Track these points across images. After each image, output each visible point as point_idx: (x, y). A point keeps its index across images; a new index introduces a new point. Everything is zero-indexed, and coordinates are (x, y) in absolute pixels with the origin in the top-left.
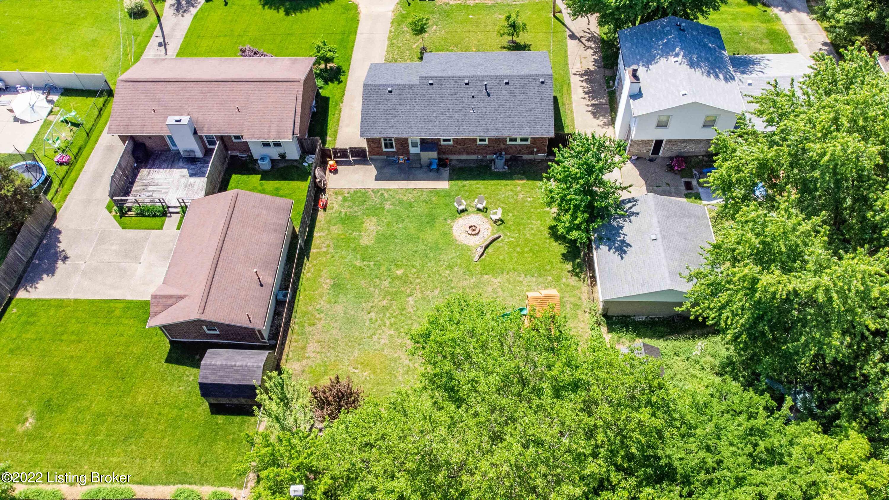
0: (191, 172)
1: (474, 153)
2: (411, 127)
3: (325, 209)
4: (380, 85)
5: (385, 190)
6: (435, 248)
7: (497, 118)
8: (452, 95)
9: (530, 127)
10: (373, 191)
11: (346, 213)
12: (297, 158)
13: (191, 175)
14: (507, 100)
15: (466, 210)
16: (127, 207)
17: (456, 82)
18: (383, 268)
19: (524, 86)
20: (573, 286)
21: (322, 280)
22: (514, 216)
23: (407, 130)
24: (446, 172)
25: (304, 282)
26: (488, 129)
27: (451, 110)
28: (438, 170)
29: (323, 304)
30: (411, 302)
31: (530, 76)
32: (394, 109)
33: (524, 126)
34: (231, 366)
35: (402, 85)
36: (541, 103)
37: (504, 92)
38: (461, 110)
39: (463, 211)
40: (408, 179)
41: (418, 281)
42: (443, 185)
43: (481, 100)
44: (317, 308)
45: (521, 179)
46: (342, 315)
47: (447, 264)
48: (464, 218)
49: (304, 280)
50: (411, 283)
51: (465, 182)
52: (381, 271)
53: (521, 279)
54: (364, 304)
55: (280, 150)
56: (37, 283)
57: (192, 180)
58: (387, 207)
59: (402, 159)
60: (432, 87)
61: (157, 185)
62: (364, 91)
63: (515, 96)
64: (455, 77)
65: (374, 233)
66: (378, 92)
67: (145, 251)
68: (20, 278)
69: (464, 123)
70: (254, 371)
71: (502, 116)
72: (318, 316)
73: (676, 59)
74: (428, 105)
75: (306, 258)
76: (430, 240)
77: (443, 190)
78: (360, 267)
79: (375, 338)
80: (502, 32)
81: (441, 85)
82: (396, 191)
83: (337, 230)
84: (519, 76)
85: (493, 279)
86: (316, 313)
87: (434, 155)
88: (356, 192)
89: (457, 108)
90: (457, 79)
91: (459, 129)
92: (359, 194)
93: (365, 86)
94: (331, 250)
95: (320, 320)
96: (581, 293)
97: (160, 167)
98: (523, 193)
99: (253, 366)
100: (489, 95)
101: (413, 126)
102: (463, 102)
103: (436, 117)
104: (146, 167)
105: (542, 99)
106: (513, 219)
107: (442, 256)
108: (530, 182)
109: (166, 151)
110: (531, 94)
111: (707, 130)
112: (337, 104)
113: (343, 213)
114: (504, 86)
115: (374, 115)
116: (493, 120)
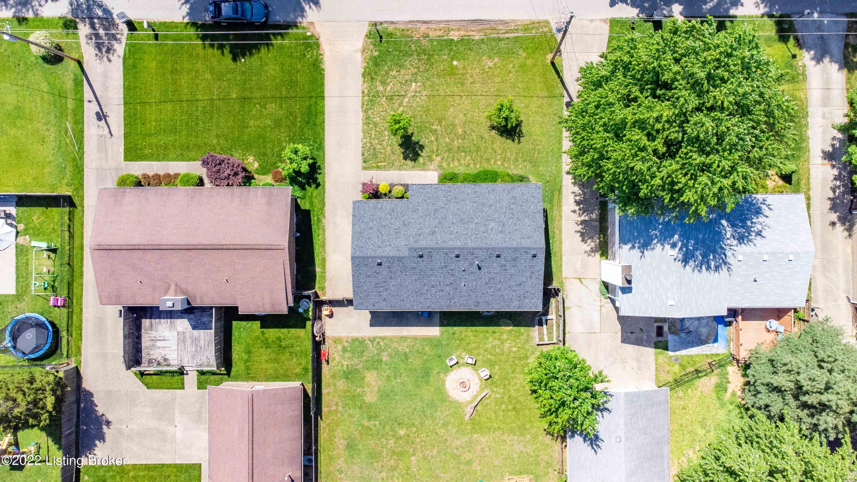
0: (193, 323)
2: (403, 300)
3: (328, 362)
4: (368, 257)
5: (381, 338)
6: (432, 405)
7: (487, 292)
8: (442, 268)
9: (519, 301)
10: (369, 339)
11: (347, 365)
13: (194, 327)
14: (497, 273)
15: (457, 363)
17: (446, 254)
18: (388, 427)
19: (514, 260)
20: (547, 445)
21: (336, 440)
22: (500, 369)
23: (399, 302)
24: (436, 316)
25: (322, 443)
26: (478, 303)
27: (442, 283)
29: (341, 463)
30: (414, 462)
31: (522, 249)
32: (385, 282)
33: (513, 300)
35: (391, 258)
36: (531, 278)
37: (495, 265)
38: (452, 284)
40: (401, 324)
41: (418, 440)
42: (435, 331)
43: (472, 273)
44: (337, 468)
45: (507, 325)
46: (359, 475)
47: (442, 422)
48: (455, 371)
49: (322, 441)
50: (412, 443)
52: (387, 431)
53: (505, 438)
54: (375, 464)
56: (94, 450)
57: (196, 332)
58: (384, 359)
60: (420, 260)
61: (164, 340)
62: (353, 264)
63: (506, 270)
64: (446, 249)
65: (376, 389)
66: (366, 265)
67: (177, 414)
68: (77, 444)
69: (455, 296)
71: (492, 290)
72: (339, 476)
74: (419, 278)
75: (319, 418)
76: (426, 397)
77: (435, 338)
78: (368, 427)
81: (431, 257)
82: (391, 339)
83: (342, 384)
84: (510, 249)
85: (482, 439)
86: (337, 473)
88: (354, 340)
89: (448, 282)
90: (446, 251)
91: (450, 302)
92: (357, 343)
93: (353, 258)
94: (340, 409)
96: (553, 451)
98: (508, 342)
100: (480, 268)
101: (405, 299)
102: (453, 275)
103: (427, 291)
104: (146, 317)
105: (532, 273)
106: (499, 372)
107: (437, 414)
108: (516, 328)
110: (522, 267)
113: (345, 366)
114: (494, 259)
115: (366, 288)
116: (483, 294)
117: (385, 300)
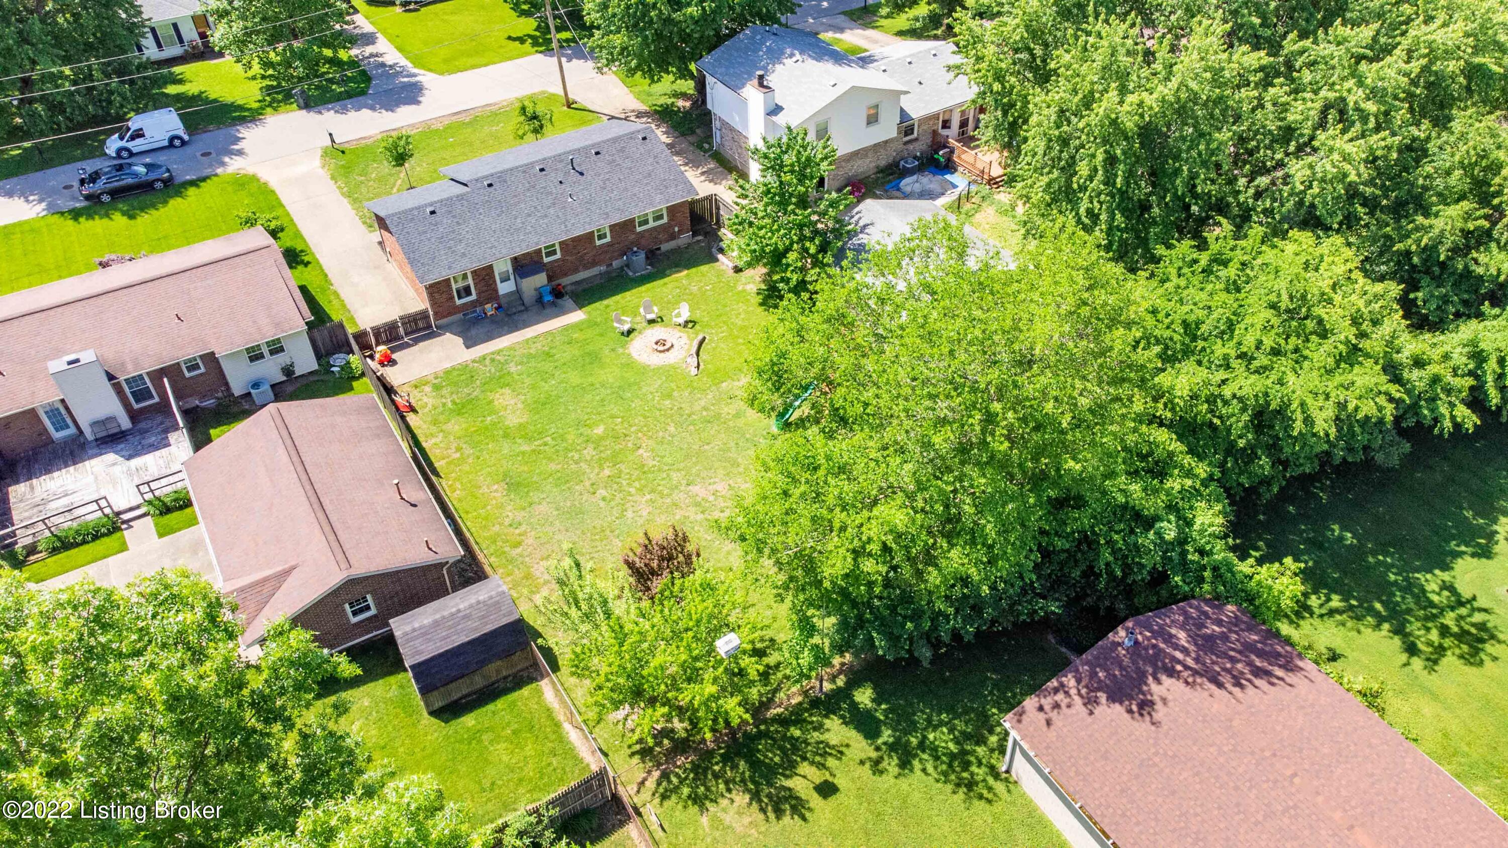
0: (127, 453)
1: (594, 264)
2: (492, 247)
3: (414, 410)
4: (411, 210)
5: (493, 353)
6: (627, 385)
7: (609, 199)
8: (529, 190)
9: (661, 193)
11: (454, 402)
12: (315, 366)
13: (129, 458)
14: (609, 172)
15: (634, 330)
16: (24, 547)
17: (524, 172)
18: (570, 437)
19: (622, 150)
21: (484, 490)
22: (703, 311)
23: (488, 251)
24: (568, 302)
26: (607, 214)
27: (539, 208)
28: (553, 304)
29: (512, 515)
30: (646, 454)
31: (623, 136)
32: (453, 232)
33: (653, 195)
34: (452, 615)
35: (447, 199)
36: (658, 163)
37: (600, 164)
38: (554, 204)
39: (630, 332)
40: (517, 329)
41: (634, 429)
42: (577, 316)
43: (574, 183)
44: (506, 524)
45: (680, 271)
46: (555, 513)
47: (658, 394)
48: (638, 337)
50: (626, 436)
51: (605, 302)
52: (570, 441)
54: (577, 487)
55: (282, 359)
57: (136, 462)
58: (513, 370)
59: (489, 309)
60: (491, 189)
61: (66, 495)
63: (618, 165)
64: (520, 166)
65: (521, 406)
69: (568, 217)
70: (498, 603)
71: (615, 193)
72: (517, 531)
73: (794, 59)
74: (502, 212)
76: (611, 380)
77: (582, 322)
78: (534, 451)
79: (629, 514)
80: (520, 132)
81: (505, 181)
82: (511, 348)
83: (456, 426)
84: (608, 140)
86: (511, 530)
87: (540, 279)
88: (447, 372)
89: (547, 203)
90: (523, 169)
91: (566, 226)
92: (455, 373)
94: (469, 452)
95: (525, 533)
97: (48, 471)
98: (693, 284)
99: (491, 598)
100: (582, 174)
101: (496, 244)
102: (550, 193)
103: (523, 223)
104: (17, 482)
105: (655, 157)
106: (705, 314)
107: (644, 390)
108: (694, 270)
109: (46, 445)
110: (638, 155)
111: (874, 128)
112: (323, 290)
113: (449, 404)
114: (595, 158)
115: (426, 249)
116: (606, 201)
117: (464, 255)
